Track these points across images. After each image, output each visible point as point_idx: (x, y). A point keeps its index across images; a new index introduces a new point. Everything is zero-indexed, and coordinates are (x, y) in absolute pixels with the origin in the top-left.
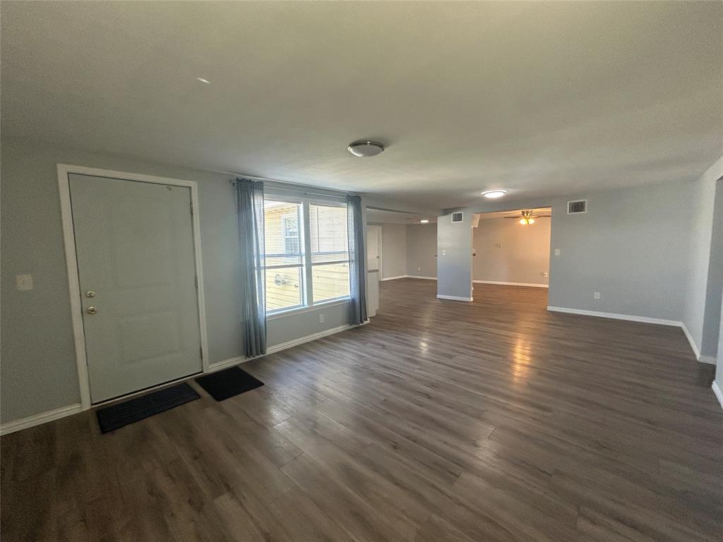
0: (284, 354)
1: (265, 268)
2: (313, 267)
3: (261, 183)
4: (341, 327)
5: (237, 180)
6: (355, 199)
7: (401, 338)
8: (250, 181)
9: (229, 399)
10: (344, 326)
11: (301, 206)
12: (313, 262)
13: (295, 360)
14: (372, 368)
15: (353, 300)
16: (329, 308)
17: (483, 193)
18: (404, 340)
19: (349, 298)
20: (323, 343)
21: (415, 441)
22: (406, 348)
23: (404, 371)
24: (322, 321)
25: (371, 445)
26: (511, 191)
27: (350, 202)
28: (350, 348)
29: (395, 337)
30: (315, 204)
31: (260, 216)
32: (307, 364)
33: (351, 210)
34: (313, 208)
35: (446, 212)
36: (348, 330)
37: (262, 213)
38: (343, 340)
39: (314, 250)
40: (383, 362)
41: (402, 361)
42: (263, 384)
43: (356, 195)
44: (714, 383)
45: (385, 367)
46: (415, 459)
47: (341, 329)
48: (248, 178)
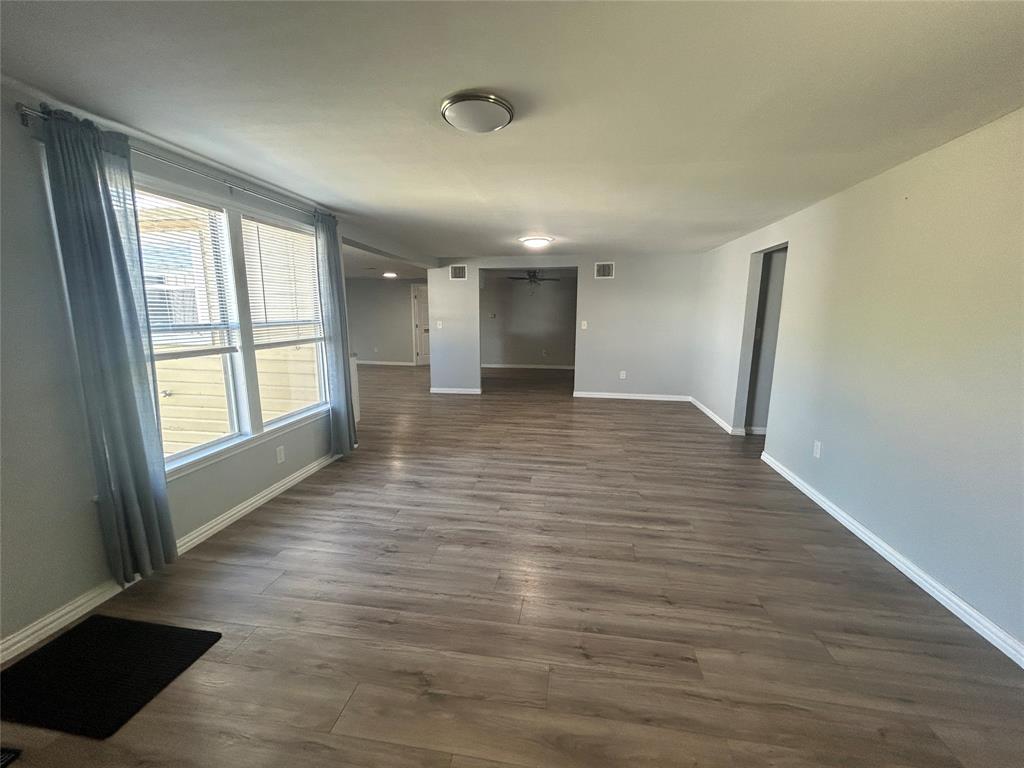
0: (221, 545)
1: (153, 358)
2: (257, 352)
3: (123, 138)
4: (315, 464)
5: (46, 110)
6: (327, 219)
7: (432, 465)
8: (88, 124)
9: (138, 716)
10: (320, 460)
11: (223, 219)
12: (256, 342)
13: (256, 552)
14: (432, 528)
15: (335, 411)
16: (290, 433)
17: (522, 240)
18: (438, 465)
19: (329, 406)
20: (291, 502)
21: (600, 631)
22: (456, 479)
23: (486, 519)
24: (281, 457)
25: (551, 670)
26: (560, 240)
27: (320, 224)
28: (359, 499)
29: (424, 464)
30: (253, 219)
31: (128, 227)
32: (298, 554)
33: (321, 241)
34: (249, 227)
35: (442, 263)
36: (329, 466)
37: (132, 220)
38: (336, 487)
39: (257, 316)
40: (441, 511)
41: (467, 503)
42: (217, 636)
43: (329, 212)
44: (763, 453)
45: (451, 519)
46: (629, 662)
47: (313, 467)
48: (82, 115)
